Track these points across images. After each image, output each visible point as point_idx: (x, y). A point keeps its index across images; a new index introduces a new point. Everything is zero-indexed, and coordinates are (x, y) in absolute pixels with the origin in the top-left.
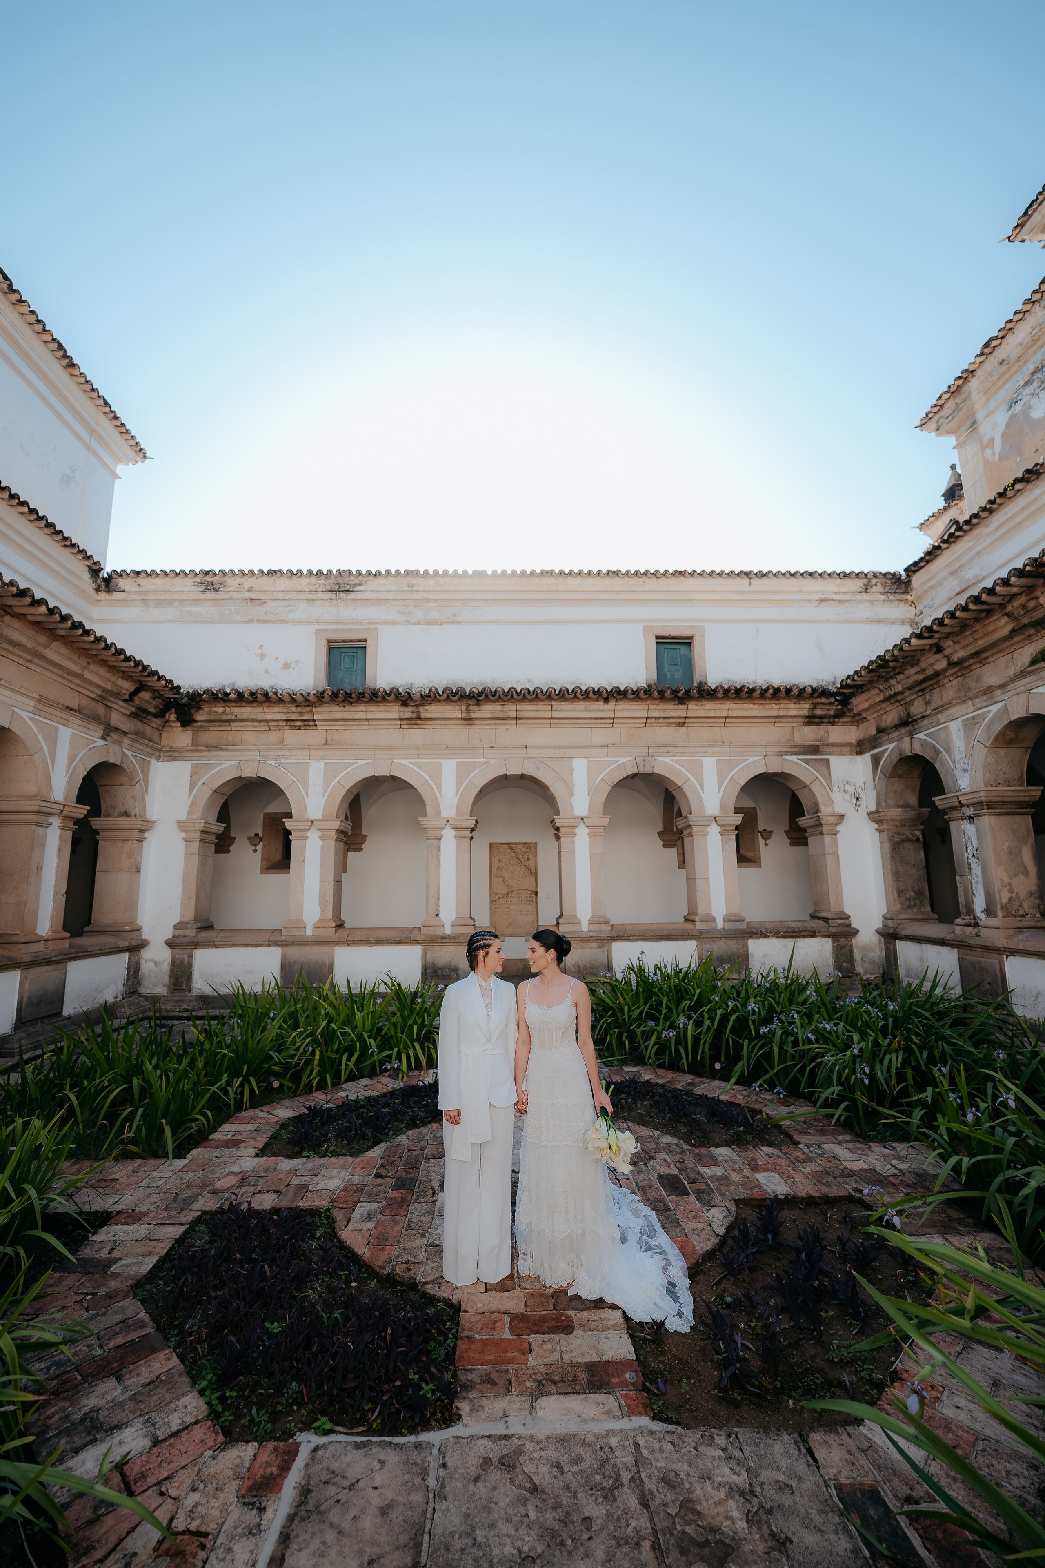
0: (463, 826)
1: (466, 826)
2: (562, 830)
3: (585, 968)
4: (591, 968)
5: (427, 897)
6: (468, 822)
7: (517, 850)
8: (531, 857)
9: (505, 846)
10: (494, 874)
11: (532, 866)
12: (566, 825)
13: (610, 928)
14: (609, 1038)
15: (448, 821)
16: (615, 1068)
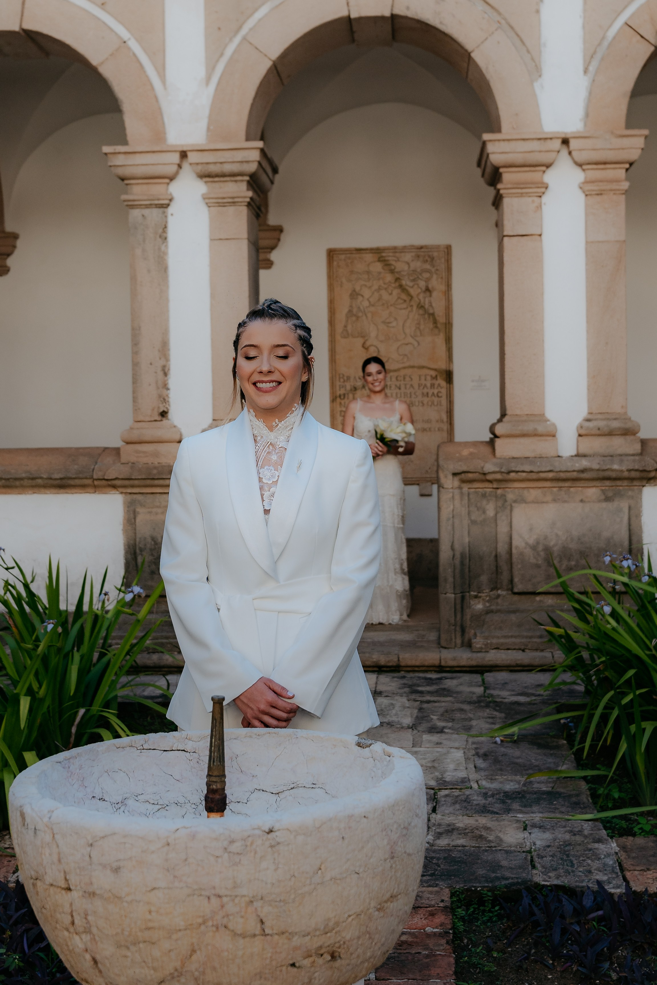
0: (228, 168)
1: (235, 168)
2: (508, 176)
3: (566, 553)
4: (583, 554)
5: (135, 365)
6: (239, 156)
7: (400, 266)
8: (436, 284)
9: (369, 257)
10: (339, 328)
11: (438, 307)
12: (518, 158)
13: (637, 447)
14: (623, 747)
15: (184, 155)
16: (640, 841)
